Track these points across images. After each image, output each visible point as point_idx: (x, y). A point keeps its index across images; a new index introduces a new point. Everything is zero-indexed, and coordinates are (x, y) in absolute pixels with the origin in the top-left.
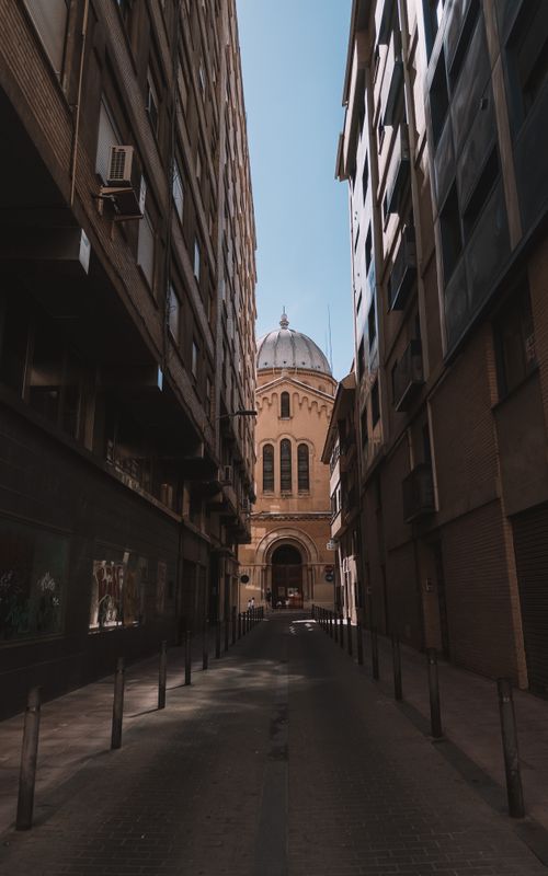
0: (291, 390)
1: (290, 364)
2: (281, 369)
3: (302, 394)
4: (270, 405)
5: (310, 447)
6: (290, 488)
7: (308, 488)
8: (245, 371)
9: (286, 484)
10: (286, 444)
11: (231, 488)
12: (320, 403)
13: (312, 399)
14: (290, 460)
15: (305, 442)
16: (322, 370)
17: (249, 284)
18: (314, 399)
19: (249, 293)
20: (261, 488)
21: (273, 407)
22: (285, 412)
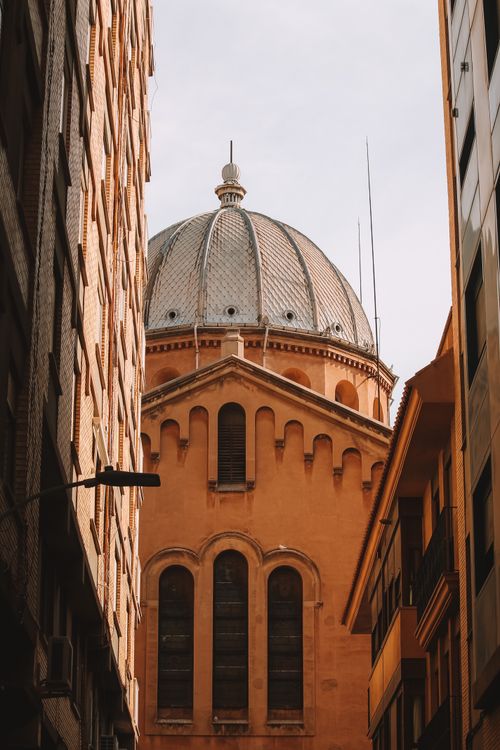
0: (251, 399)
1: (246, 318)
2: (220, 331)
3: (284, 412)
4: (183, 444)
5: (309, 578)
6: (242, 704)
7: (298, 704)
8: (113, 342)
9: (230, 690)
10: (231, 567)
11: (64, 704)
12: (341, 441)
13: (313, 427)
14: (244, 618)
15: (291, 562)
16: (345, 336)
17: (131, 76)
18: (321, 428)
19: (131, 107)
20: (153, 701)
21: (193, 452)
22: (232, 468)
